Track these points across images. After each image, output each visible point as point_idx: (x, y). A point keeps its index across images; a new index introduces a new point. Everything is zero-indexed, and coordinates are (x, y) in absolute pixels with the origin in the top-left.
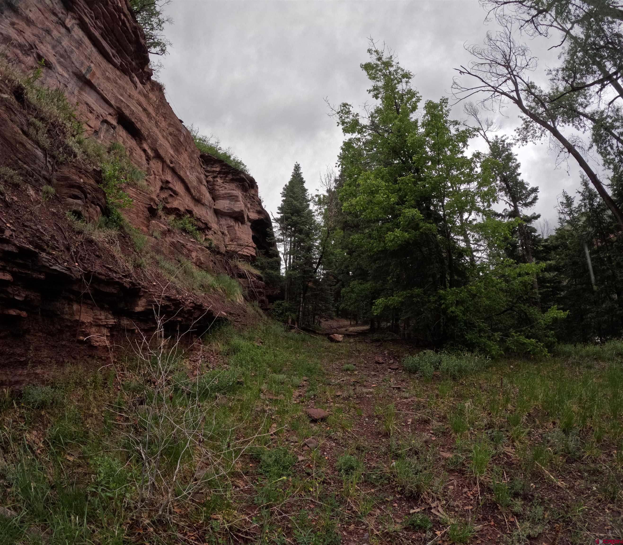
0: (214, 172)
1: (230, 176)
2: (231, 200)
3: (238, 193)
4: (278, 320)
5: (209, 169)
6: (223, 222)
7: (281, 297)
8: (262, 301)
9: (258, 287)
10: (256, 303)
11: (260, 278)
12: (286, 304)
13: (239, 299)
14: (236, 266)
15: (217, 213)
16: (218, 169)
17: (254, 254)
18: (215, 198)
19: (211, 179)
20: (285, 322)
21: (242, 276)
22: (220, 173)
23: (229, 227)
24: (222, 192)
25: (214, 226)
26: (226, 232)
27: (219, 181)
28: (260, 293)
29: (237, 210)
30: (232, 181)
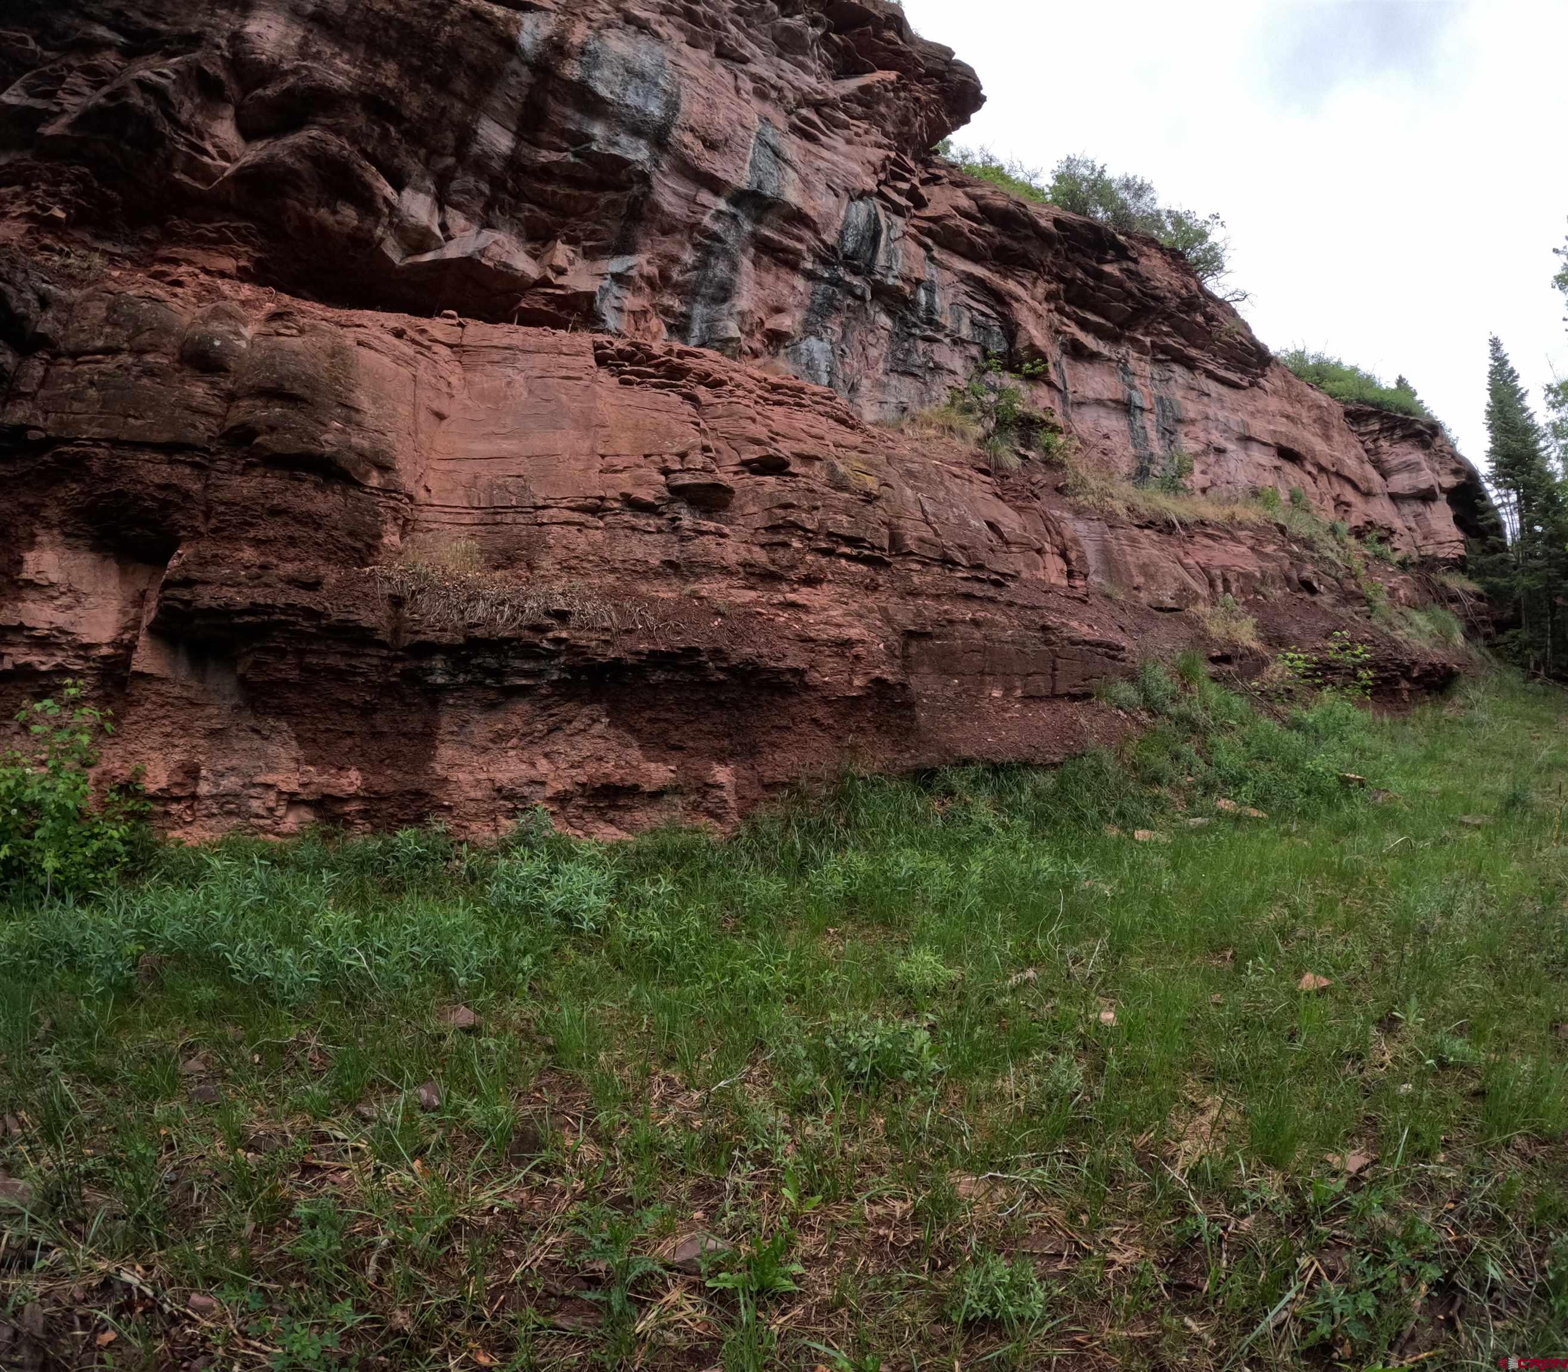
0: (1371, 432)
1: (1399, 433)
2: (1411, 471)
3: (1418, 456)
4: (1514, 664)
5: (1362, 430)
6: (1406, 509)
7: (1515, 623)
8: (1487, 636)
9: (1479, 614)
10: (1481, 641)
11: (1479, 597)
12: (1524, 635)
13: (1459, 639)
14: (1443, 585)
15: (1395, 498)
16: (1377, 427)
17: (1463, 552)
18: (1385, 474)
19: (1371, 446)
20: (1524, 666)
21: (1454, 599)
22: (1381, 431)
23: (1416, 516)
24: (1393, 462)
25: (1398, 524)
26: (1413, 525)
27: (1384, 444)
28: (1483, 622)
29: (1424, 486)
30: (1404, 438)
